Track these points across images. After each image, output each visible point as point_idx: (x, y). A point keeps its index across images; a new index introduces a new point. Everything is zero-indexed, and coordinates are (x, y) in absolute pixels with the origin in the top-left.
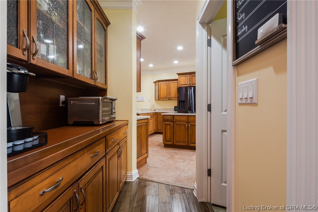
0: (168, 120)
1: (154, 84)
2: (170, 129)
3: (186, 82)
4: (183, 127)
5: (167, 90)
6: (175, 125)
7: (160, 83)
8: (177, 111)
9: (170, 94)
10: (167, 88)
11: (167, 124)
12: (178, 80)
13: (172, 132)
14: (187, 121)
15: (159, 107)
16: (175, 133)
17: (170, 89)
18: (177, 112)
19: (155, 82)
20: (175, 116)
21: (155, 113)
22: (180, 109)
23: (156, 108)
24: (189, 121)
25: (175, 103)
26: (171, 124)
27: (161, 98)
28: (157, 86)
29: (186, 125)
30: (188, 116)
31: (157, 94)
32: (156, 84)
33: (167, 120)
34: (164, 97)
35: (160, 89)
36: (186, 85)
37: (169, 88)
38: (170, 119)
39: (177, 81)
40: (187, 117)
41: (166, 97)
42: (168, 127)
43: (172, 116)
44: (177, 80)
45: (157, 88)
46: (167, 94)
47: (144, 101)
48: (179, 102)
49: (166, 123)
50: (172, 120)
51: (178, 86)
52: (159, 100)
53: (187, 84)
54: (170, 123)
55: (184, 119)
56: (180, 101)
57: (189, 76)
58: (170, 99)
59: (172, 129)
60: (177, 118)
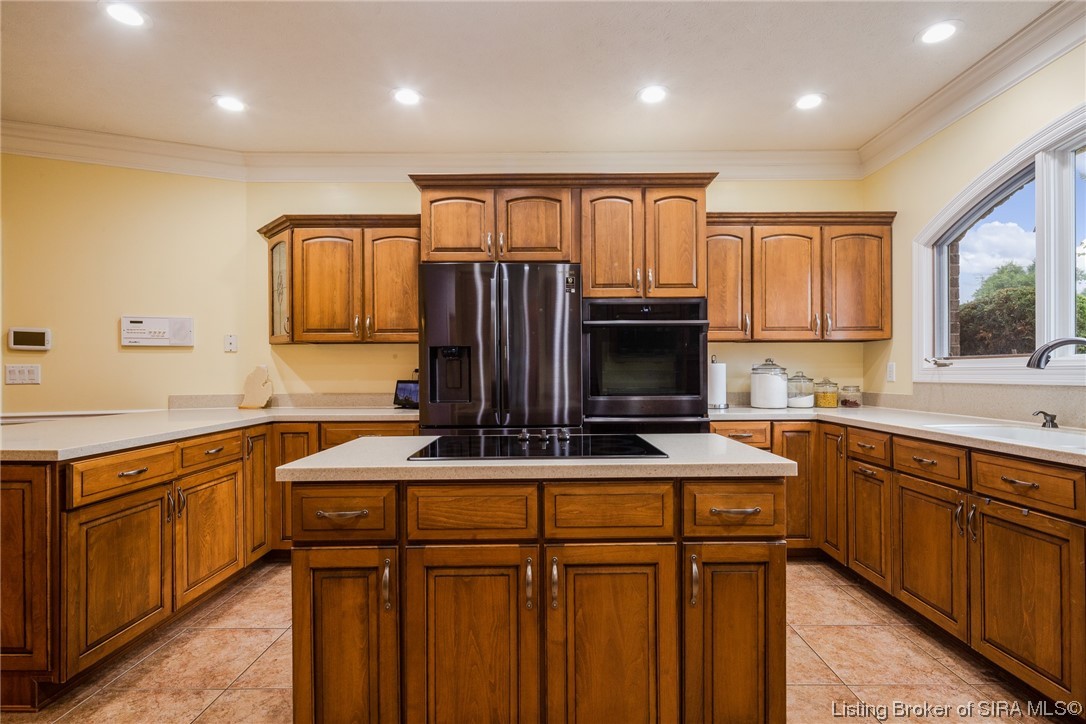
0: (341, 534)
1: (264, 245)
2: (366, 620)
3: (469, 235)
4: (493, 593)
5: (350, 281)
6: (415, 573)
7: (301, 233)
8: (414, 406)
9: (368, 303)
10: (350, 270)
11: (335, 573)
12: (418, 225)
13: (389, 640)
14: (533, 532)
15: (302, 387)
16: (414, 656)
17: (368, 273)
18: (413, 415)
19: (269, 231)
20: (411, 491)
21: (261, 430)
22: (433, 399)
23: (280, 390)
24: (549, 531)
25: (401, 363)
26: (377, 570)
27: (309, 331)
28: (283, 252)
29: (518, 568)
30: (540, 484)
31: (283, 306)
32: (276, 239)
33: (339, 528)
34: (326, 324)
35: (305, 274)
36: (470, 249)
37: (358, 269)
38: (362, 524)
39: (412, 231)
40: (532, 491)
41: (340, 320)
42: (350, 597)
43: (385, 492)
44: (414, 221)
45: (282, 266)
46: (349, 302)
47: (192, 347)
48: (432, 354)
49: (323, 557)
50: (391, 532)
51: (424, 258)
52: (293, 341)
53: (475, 244)
54: (369, 556)
55: (508, 512)
56: (434, 351)
57: (488, 196)
58: (366, 337)
59: (389, 619)
60: (440, 510)
